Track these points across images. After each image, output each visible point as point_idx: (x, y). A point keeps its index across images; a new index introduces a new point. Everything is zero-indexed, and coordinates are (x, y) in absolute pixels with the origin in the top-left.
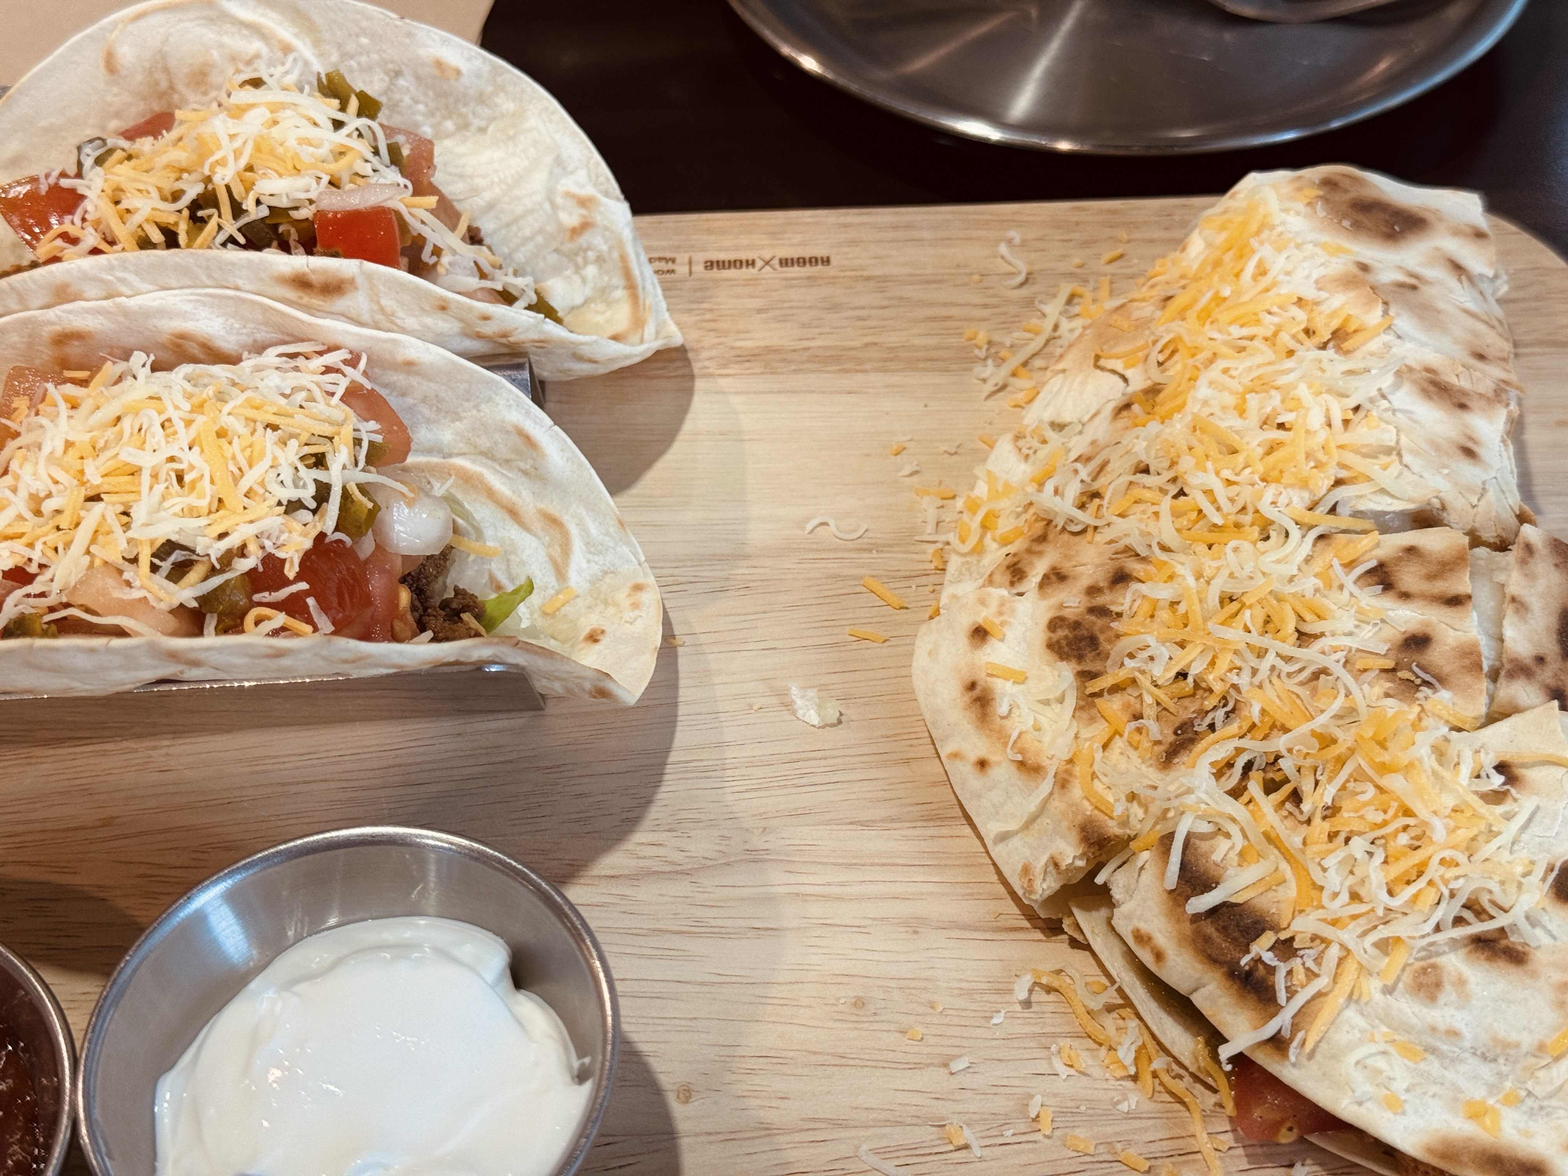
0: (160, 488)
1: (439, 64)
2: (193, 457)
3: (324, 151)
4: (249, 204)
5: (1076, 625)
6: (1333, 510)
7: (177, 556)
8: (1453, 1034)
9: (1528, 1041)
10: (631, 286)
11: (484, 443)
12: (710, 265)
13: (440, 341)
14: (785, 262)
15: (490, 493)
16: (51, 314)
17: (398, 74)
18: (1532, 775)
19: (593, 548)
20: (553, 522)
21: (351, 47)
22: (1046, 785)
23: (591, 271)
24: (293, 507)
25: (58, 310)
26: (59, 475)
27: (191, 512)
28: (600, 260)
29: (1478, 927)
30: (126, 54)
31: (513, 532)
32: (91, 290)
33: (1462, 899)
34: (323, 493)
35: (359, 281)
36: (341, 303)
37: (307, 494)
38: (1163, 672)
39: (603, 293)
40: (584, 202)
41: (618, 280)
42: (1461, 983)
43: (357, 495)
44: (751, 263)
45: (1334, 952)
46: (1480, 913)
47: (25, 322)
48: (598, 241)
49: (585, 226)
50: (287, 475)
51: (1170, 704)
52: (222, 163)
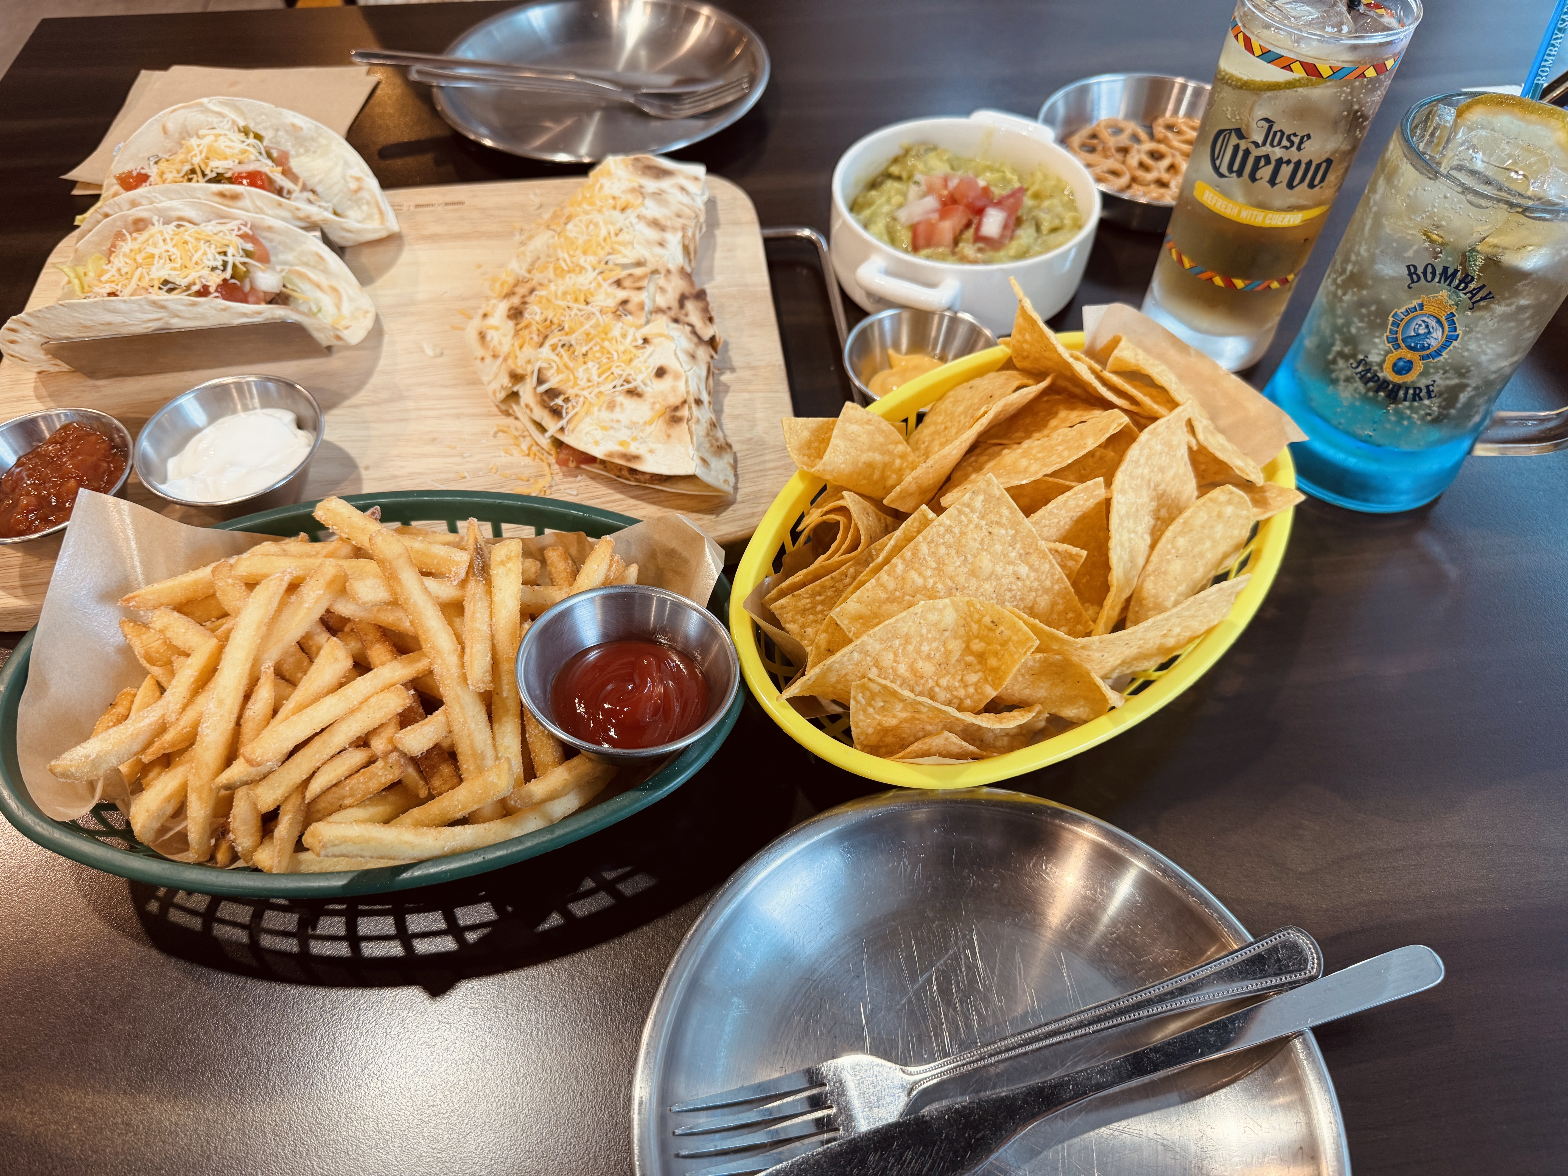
0: (162, 261)
1: (293, 125)
2: (173, 250)
3: (236, 151)
4: (207, 172)
5: (516, 309)
6: (607, 263)
7: (170, 286)
8: (618, 421)
9: (641, 421)
10: (381, 213)
11: (304, 259)
12: (417, 206)
13: (284, 219)
14: (446, 204)
15: (309, 280)
16: (130, 212)
17: (277, 130)
18: (655, 341)
19: (351, 300)
20: (334, 290)
21: (258, 120)
22: (500, 360)
23: (365, 208)
24: (213, 269)
25: (133, 210)
26: (127, 260)
27: (175, 269)
28: (368, 203)
29: (627, 386)
30: (170, 126)
31: (319, 294)
32: (144, 201)
33: (624, 378)
34: (225, 264)
35: (245, 194)
36: (240, 204)
37: (219, 264)
38: (538, 318)
39: (370, 217)
40: (358, 179)
41: (375, 211)
42: (622, 405)
43: (240, 266)
44: (432, 205)
45: (581, 399)
46: (628, 382)
47: (122, 216)
48: (365, 195)
49: (359, 189)
50: (210, 256)
51: (542, 329)
52: (195, 155)
